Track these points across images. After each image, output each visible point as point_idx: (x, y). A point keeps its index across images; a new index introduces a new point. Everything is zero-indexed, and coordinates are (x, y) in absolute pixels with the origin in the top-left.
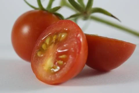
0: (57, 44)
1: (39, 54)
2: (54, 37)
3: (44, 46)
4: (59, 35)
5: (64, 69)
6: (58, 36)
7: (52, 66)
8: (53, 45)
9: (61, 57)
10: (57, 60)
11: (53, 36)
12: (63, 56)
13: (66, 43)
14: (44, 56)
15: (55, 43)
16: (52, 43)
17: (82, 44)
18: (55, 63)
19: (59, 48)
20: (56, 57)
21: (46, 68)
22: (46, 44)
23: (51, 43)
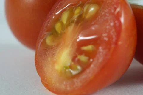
0: (79, 24)
1: (49, 41)
2: (77, 12)
3: (58, 26)
4: (85, 8)
5: (88, 71)
6: (83, 9)
7: (69, 64)
8: (73, 25)
9: (85, 48)
10: (77, 54)
11: (75, 10)
12: (89, 48)
13: (95, 24)
14: (58, 45)
15: (77, 23)
16: (72, 22)
17: (123, 27)
18: (74, 59)
19: (82, 32)
20: (76, 47)
21: (58, 67)
22: (62, 23)
23: (70, 21)
